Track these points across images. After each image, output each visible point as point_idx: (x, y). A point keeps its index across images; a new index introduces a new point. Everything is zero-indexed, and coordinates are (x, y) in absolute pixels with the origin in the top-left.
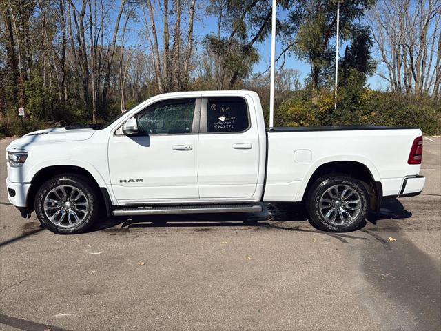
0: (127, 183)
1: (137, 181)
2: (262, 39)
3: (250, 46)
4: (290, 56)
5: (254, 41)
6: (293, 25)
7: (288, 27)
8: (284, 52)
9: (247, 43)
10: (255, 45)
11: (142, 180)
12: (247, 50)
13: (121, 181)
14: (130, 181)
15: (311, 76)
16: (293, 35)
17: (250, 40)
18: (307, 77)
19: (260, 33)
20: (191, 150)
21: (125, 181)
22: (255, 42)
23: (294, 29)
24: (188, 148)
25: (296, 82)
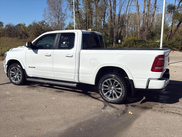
14: (32, 67)
20: (50, 56)
24: (49, 55)
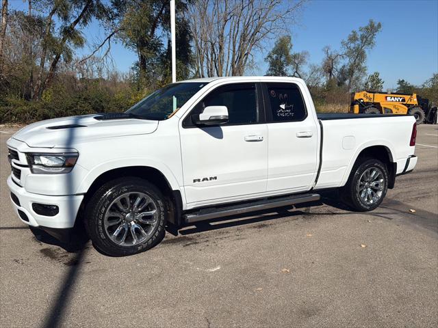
0: (201, 182)
1: (211, 179)
2: (85, 22)
3: (72, 28)
4: (116, 43)
5: (76, 22)
6: (115, 11)
7: (111, 13)
8: (109, 37)
9: (68, 25)
10: (77, 27)
11: (216, 178)
12: (69, 32)
13: (194, 181)
14: (204, 180)
15: (137, 65)
16: (116, 21)
17: (73, 21)
18: (133, 66)
19: (82, 14)
21: (199, 180)
22: (77, 24)
23: (117, 15)
25: (100, 70)
